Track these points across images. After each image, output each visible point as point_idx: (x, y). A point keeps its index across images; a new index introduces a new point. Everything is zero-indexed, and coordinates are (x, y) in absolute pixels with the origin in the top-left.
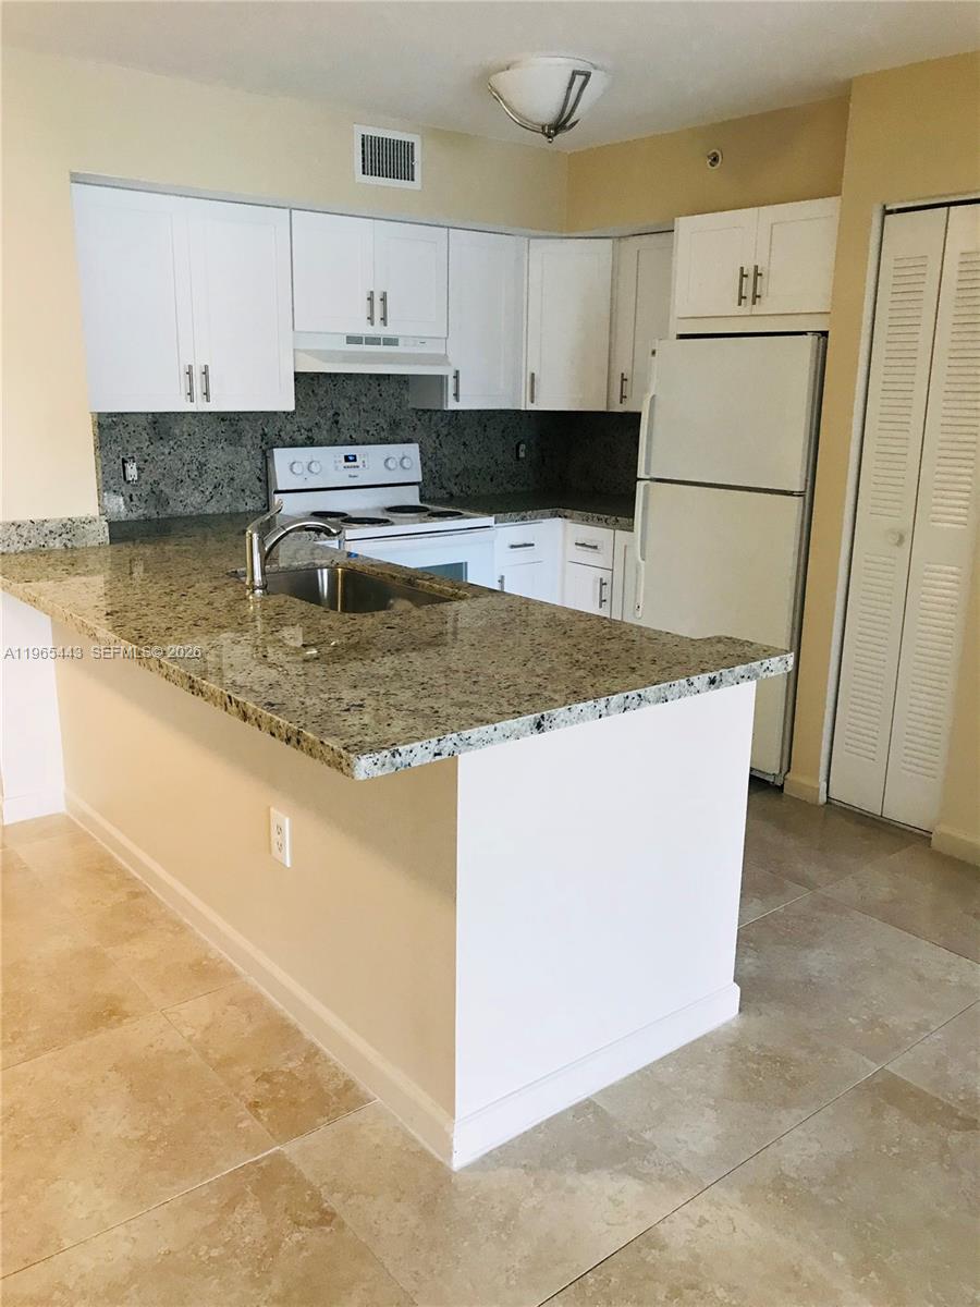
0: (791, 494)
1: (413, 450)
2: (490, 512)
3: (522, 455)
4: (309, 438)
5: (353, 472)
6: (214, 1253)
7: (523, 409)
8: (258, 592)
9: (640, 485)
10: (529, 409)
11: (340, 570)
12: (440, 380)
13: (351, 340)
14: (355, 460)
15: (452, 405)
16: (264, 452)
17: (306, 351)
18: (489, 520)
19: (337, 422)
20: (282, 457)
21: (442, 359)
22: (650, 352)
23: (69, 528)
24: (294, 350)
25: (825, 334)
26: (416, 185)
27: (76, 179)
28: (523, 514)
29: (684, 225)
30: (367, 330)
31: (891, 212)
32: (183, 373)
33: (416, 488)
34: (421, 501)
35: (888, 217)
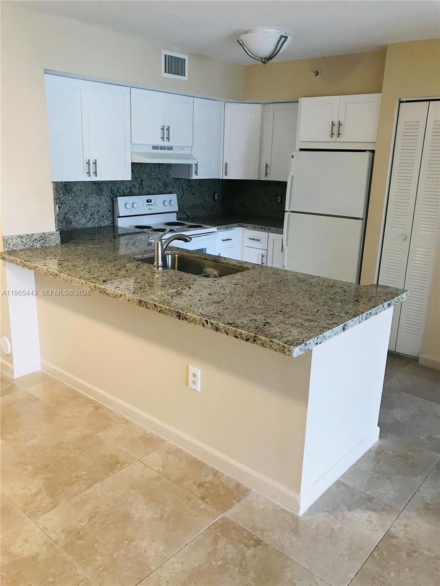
0: (358, 219)
1: (174, 197)
2: (215, 226)
3: (216, 198)
4: (130, 192)
5: (150, 207)
6: (219, 563)
7: (221, 178)
8: (160, 268)
9: (286, 214)
10: (224, 178)
11: (176, 255)
12: (189, 166)
13: (155, 148)
14: (151, 202)
15: (194, 177)
16: (112, 199)
17: (137, 153)
18: (214, 229)
19: (142, 184)
20: (121, 201)
21: (190, 156)
22: (291, 156)
23: (43, 237)
24: (132, 152)
25: (373, 152)
26: (185, 78)
27: (47, 72)
28: (227, 226)
29: (304, 102)
30: (160, 143)
31: (403, 102)
32: (85, 163)
33: (175, 214)
34: (177, 219)
35: (401, 104)
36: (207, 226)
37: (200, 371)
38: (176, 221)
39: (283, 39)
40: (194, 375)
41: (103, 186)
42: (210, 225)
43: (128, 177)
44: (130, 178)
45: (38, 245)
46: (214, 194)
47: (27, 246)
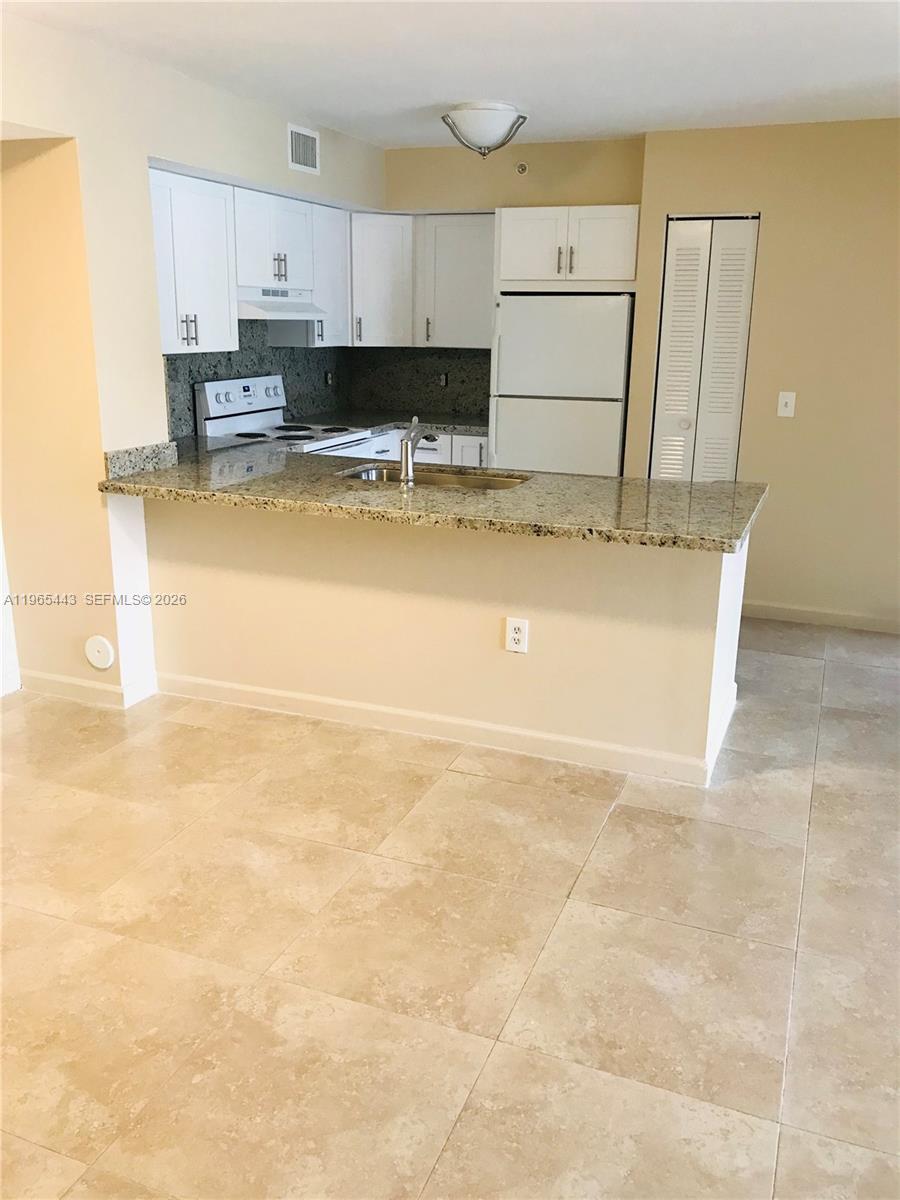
0: (616, 400)
1: (276, 381)
2: (366, 427)
3: (330, 382)
4: (215, 373)
5: (249, 400)
7: (350, 345)
9: (493, 402)
10: (356, 345)
12: (307, 325)
13: (266, 292)
14: (249, 390)
15: (318, 344)
16: (192, 387)
17: (247, 302)
18: (367, 433)
19: (230, 359)
20: (211, 389)
21: (310, 307)
22: (494, 305)
23: (156, 453)
24: (238, 302)
25: (633, 295)
26: (316, 172)
27: (155, 164)
28: (382, 427)
29: (506, 215)
30: (274, 284)
31: (672, 219)
32: (179, 321)
33: (281, 411)
34: (284, 421)
35: (670, 222)
36: (351, 429)
37: (527, 622)
38: (283, 424)
39: (521, 120)
40: (517, 630)
41: (178, 362)
42: (357, 427)
43: (232, 344)
44: (235, 347)
45: (150, 467)
46: (326, 375)
47: (137, 469)
